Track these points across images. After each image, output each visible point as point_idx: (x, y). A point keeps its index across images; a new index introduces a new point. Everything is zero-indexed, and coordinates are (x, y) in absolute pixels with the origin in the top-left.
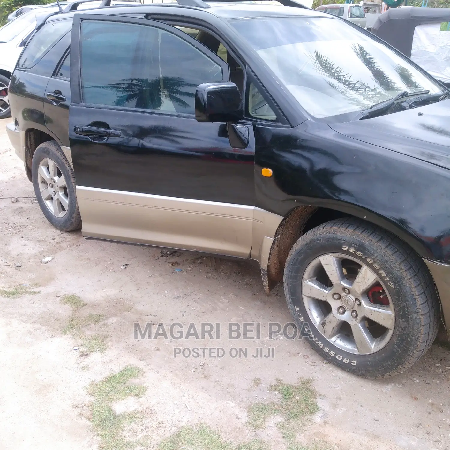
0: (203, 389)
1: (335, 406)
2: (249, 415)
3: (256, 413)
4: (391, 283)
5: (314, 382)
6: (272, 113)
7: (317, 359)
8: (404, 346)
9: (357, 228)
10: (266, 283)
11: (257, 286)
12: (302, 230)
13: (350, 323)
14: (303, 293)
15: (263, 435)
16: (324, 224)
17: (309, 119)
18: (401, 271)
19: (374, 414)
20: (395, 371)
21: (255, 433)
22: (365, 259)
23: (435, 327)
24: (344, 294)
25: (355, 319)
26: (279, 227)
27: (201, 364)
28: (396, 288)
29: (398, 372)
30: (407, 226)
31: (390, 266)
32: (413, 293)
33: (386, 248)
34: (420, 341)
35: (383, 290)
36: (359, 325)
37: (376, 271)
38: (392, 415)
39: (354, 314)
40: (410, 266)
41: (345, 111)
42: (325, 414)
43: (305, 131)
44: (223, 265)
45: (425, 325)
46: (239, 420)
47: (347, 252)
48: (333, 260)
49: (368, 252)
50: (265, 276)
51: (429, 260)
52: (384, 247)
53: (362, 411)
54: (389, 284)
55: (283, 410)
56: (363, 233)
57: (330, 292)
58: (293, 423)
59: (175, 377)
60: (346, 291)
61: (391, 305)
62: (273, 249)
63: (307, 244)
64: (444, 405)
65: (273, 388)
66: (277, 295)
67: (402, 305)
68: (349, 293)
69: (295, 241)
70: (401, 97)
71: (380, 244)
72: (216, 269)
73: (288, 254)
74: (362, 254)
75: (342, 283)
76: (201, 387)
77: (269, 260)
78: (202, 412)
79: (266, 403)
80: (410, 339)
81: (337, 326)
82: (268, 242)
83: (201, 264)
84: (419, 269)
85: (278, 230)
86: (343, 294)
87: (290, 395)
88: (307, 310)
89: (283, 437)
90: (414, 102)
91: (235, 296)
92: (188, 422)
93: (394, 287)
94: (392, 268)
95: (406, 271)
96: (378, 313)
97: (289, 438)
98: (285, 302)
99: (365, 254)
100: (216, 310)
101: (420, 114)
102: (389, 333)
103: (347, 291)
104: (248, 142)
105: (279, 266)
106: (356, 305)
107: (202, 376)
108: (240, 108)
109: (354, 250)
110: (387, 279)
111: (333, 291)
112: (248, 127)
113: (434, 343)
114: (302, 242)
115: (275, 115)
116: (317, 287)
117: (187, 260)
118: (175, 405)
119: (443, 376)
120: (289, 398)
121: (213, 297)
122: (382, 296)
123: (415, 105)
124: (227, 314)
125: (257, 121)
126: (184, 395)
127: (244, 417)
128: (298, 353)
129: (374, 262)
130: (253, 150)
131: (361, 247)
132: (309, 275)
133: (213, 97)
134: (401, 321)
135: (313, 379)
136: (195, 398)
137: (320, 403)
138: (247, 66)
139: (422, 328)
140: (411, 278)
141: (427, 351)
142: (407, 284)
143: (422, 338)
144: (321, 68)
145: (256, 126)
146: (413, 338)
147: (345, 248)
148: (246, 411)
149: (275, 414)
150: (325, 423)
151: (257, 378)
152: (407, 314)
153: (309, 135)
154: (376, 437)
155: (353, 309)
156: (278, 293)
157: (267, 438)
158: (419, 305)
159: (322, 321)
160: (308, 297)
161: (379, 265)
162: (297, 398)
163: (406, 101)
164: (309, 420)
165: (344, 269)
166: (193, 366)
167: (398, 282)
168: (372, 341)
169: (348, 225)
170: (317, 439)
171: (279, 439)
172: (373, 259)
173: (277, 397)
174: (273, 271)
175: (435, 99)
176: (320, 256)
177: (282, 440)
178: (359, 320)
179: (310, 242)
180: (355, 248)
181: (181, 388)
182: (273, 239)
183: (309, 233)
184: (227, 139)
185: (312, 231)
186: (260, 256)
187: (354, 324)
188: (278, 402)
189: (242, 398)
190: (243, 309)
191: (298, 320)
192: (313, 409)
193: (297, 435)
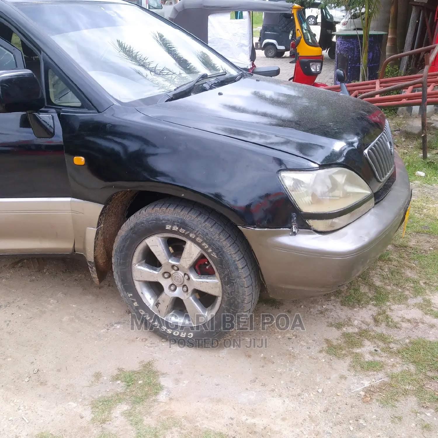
0: (40, 396)
1: (177, 381)
2: (93, 411)
3: (100, 407)
4: (214, 253)
5: (155, 362)
6: (77, 100)
7: (156, 340)
8: (233, 309)
9: (177, 206)
10: (95, 275)
11: (87, 280)
12: (125, 216)
13: (182, 299)
14: (134, 279)
15: (110, 427)
16: (146, 207)
17: (115, 103)
18: (221, 241)
19: (215, 379)
20: (228, 335)
21: (102, 428)
22: (188, 235)
23: (257, 287)
24: (174, 271)
25: (185, 294)
26: (100, 216)
27: (34, 372)
28: (219, 257)
29: (230, 335)
30: (222, 199)
31: (211, 237)
32: (234, 259)
33: (205, 221)
34: (246, 302)
35: (208, 262)
36: (191, 298)
37: (199, 245)
38: (231, 377)
39: (185, 289)
40: (228, 235)
41: (151, 94)
42: (169, 392)
43: (113, 115)
44: (48, 266)
45: (248, 287)
46: (84, 419)
47: (171, 231)
48: (159, 241)
49: (190, 227)
50: (92, 269)
51: (244, 227)
52: (203, 221)
53: (204, 379)
54: (212, 255)
55: (128, 397)
56: (183, 210)
57: (159, 272)
58: (139, 408)
59: (7, 392)
60: (174, 268)
61: (217, 274)
62: (97, 239)
63: (131, 229)
64: (274, 356)
65: (116, 378)
66: (109, 286)
67: (226, 273)
68: (178, 269)
69: (119, 228)
70: (201, 79)
71: (199, 219)
72: (40, 270)
73: (114, 242)
74: (185, 230)
75: (170, 261)
76: (38, 395)
77: (94, 251)
78: (42, 421)
79: (110, 395)
80: (237, 302)
81: (170, 304)
82: (91, 233)
83: (22, 268)
84: (236, 237)
85: (100, 219)
86: (172, 272)
87: (132, 381)
88: (141, 295)
89: (131, 424)
90: (214, 83)
91: (64, 295)
92: (27, 435)
93: (217, 256)
94: (213, 240)
95: (225, 240)
96: (206, 283)
97: (137, 423)
98: (117, 290)
99: (187, 230)
100: (44, 312)
101: (220, 94)
102: (218, 300)
103: (176, 268)
104: (54, 131)
105: (106, 257)
106: (185, 280)
107: (37, 384)
108: (40, 96)
109: (177, 228)
110: (210, 250)
111: (162, 270)
112: (52, 115)
113: (259, 302)
114: (125, 228)
115: (80, 102)
116: (147, 270)
117: (5, 266)
118: (11, 421)
119: (270, 331)
120: (133, 384)
121: (40, 300)
122: (207, 267)
123: (214, 85)
124: (57, 315)
125: (61, 109)
126: (20, 408)
127: (88, 415)
128: (137, 338)
129: (197, 236)
130: (61, 140)
131: (183, 224)
132: (138, 259)
133: (7, 85)
134: (227, 287)
135: (153, 360)
136: (33, 408)
137: (163, 381)
138: (42, 52)
139: (246, 290)
140: (230, 246)
141: (254, 310)
142: (228, 251)
143: (247, 299)
144: (125, 56)
145: (61, 114)
146: (240, 301)
147: (168, 227)
148: (90, 408)
149: (120, 404)
150: (171, 399)
151: (97, 372)
152: (231, 280)
153: (117, 119)
154: (219, 401)
155: (183, 284)
156: (109, 284)
157: (115, 429)
158: (240, 269)
159: (156, 302)
160: (139, 281)
161: (201, 238)
162: (140, 382)
163: (206, 82)
164: (154, 401)
165: (170, 248)
166: (27, 375)
167: (220, 252)
168: (204, 311)
169: (168, 205)
170: (164, 417)
171: (126, 427)
172: (195, 234)
173: (120, 386)
174: (101, 262)
175: (232, 80)
176: (146, 239)
177: (130, 428)
178: (190, 294)
179: (135, 227)
180: (178, 226)
181: (15, 401)
182: (95, 229)
183: (132, 217)
184: (30, 130)
185: (135, 215)
186: (84, 249)
187: (186, 298)
188: (121, 392)
189: (84, 396)
190: (74, 306)
191: (132, 306)
192: (157, 388)
193: (145, 418)
